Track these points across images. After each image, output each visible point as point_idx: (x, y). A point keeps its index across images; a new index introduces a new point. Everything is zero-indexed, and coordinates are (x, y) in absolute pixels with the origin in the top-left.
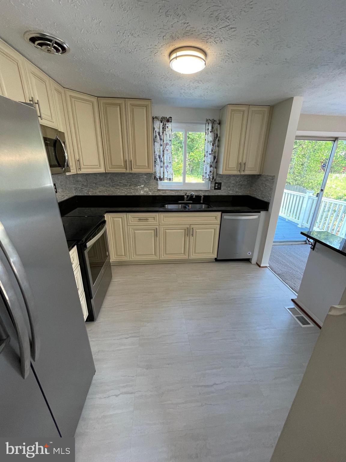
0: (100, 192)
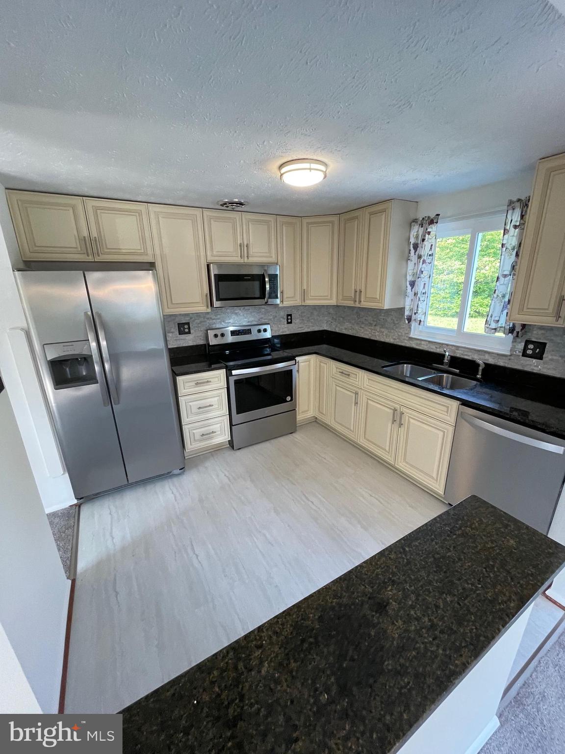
0: (346, 329)
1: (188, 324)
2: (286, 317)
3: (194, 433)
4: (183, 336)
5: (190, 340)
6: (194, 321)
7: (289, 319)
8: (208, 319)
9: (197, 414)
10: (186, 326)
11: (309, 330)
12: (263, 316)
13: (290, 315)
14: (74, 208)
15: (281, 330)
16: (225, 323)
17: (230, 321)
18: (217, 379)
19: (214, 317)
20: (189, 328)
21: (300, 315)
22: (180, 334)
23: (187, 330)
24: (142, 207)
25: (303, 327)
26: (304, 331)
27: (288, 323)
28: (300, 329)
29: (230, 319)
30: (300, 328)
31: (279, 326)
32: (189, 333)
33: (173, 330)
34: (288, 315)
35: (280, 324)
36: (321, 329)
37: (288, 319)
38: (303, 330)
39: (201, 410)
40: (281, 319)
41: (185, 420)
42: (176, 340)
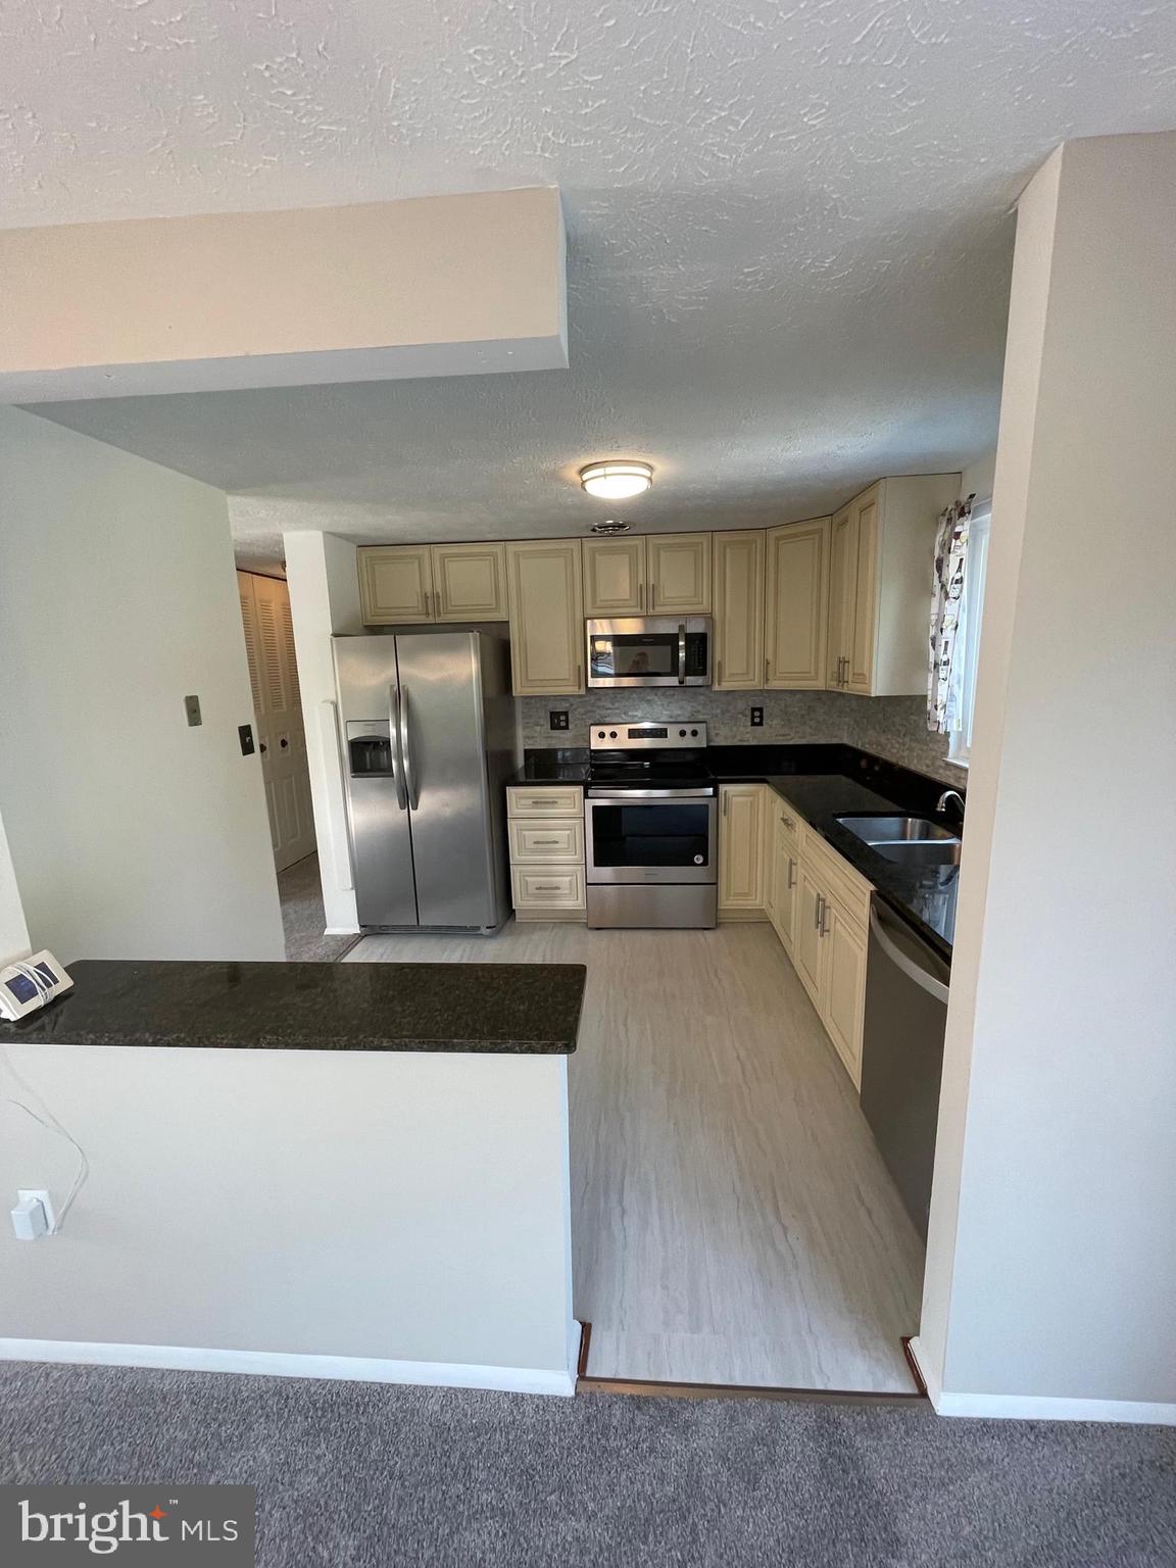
1: (566, 714)
2: (749, 713)
3: (527, 882)
4: (557, 733)
5: (567, 740)
6: (575, 710)
7: (757, 717)
8: (599, 707)
9: (533, 852)
10: (562, 718)
11: (804, 742)
12: (700, 708)
13: (761, 710)
14: (419, 558)
15: (739, 738)
16: (629, 716)
17: (636, 713)
18: (568, 801)
19: (611, 706)
20: (567, 721)
21: (781, 710)
22: (552, 729)
23: (563, 724)
24: (497, 548)
25: (789, 735)
26: (791, 743)
27: (754, 724)
28: (781, 738)
29: (637, 710)
30: (783, 735)
31: (734, 728)
32: (566, 728)
33: (542, 721)
34: (754, 710)
35: (735, 725)
36: (835, 741)
37: (753, 717)
38: (789, 740)
39: (540, 846)
40: (740, 716)
41: (515, 856)
42: (547, 737)
